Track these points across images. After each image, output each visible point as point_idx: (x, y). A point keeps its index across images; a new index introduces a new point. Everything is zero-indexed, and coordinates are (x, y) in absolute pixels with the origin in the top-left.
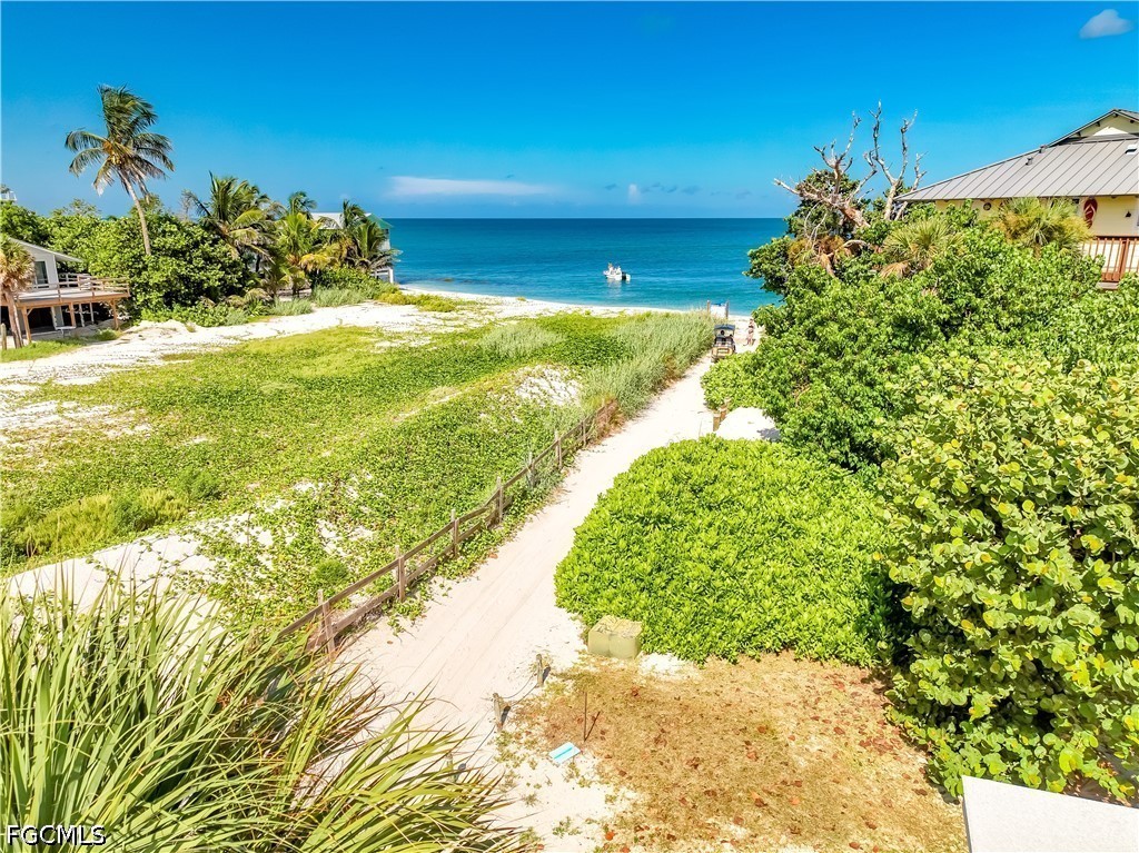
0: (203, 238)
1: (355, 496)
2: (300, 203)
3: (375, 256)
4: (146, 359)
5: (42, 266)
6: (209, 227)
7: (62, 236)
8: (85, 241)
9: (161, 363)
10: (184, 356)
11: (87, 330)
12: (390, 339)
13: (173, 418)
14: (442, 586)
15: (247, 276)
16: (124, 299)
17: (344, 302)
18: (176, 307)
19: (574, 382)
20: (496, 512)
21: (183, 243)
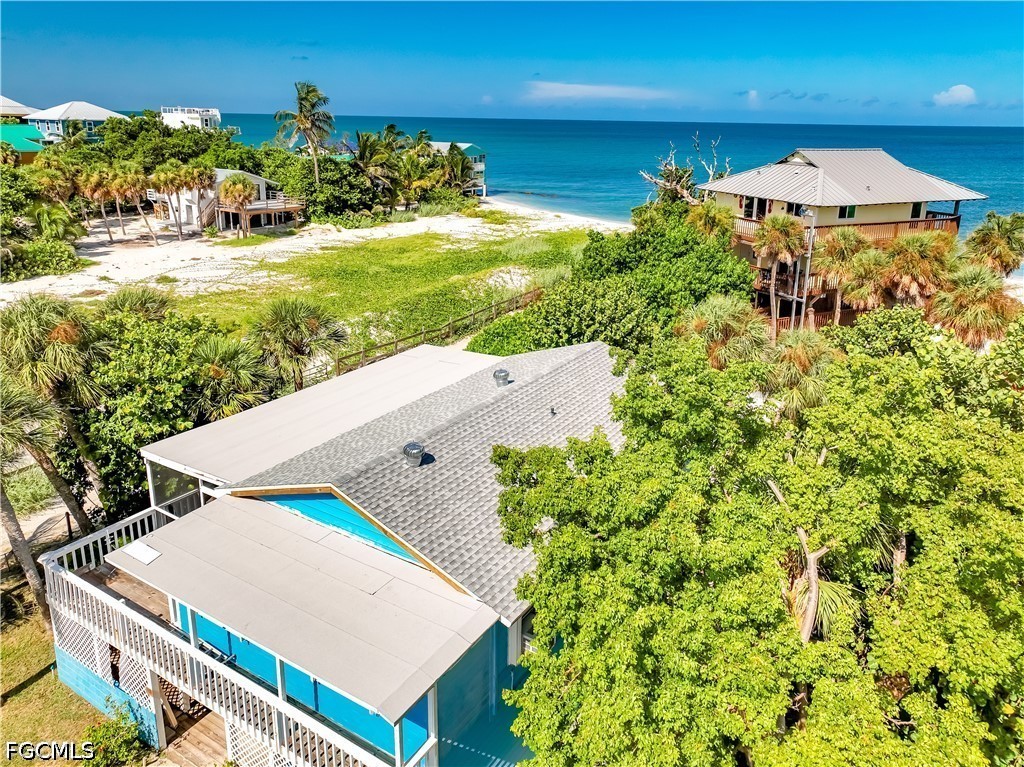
0: (350, 173)
1: (388, 319)
2: (423, 137)
3: (465, 180)
4: (311, 249)
6: (354, 166)
7: (269, 166)
9: (319, 252)
10: (332, 248)
11: (281, 228)
12: (452, 243)
15: (375, 196)
16: (302, 209)
17: (438, 214)
18: (331, 215)
19: (527, 277)
20: (449, 332)
21: (338, 176)
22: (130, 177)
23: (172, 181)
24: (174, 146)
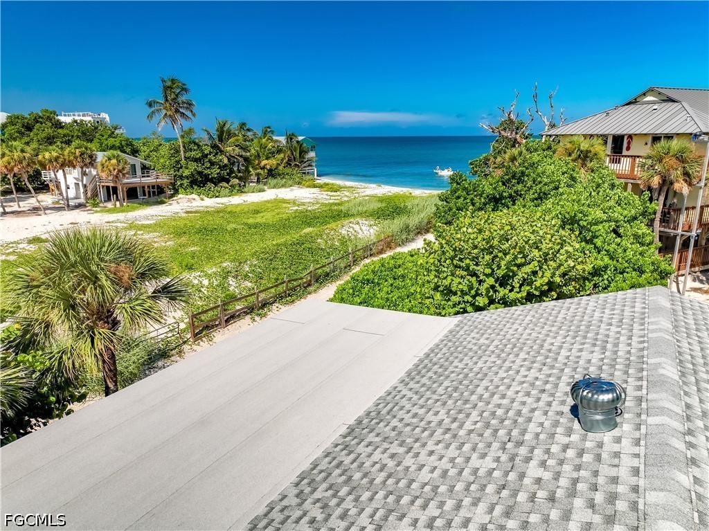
0: (210, 152)
1: (248, 269)
2: (267, 131)
3: (303, 161)
4: (178, 213)
5: (134, 166)
6: (213, 146)
7: (145, 150)
8: (155, 153)
9: (184, 215)
10: (196, 212)
11: (153, 199)
12: (298, 205)
13: (184, 239)
14: (277, 307)
15: (232, 171)
16: (171, 183)
17: (283, 186)
18: (196, 187)
19: (375, 227)
20: (310, 281)
21: (200, 155)
22: (17, 155)
23: (56, 159)
24: (64, 136)
